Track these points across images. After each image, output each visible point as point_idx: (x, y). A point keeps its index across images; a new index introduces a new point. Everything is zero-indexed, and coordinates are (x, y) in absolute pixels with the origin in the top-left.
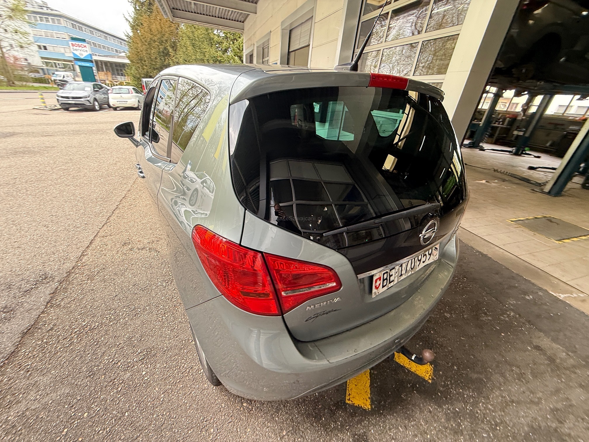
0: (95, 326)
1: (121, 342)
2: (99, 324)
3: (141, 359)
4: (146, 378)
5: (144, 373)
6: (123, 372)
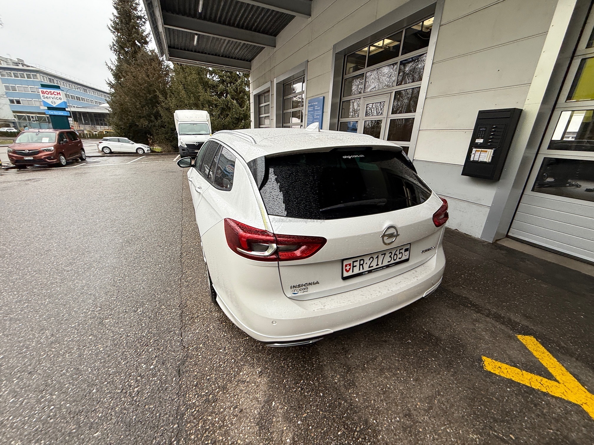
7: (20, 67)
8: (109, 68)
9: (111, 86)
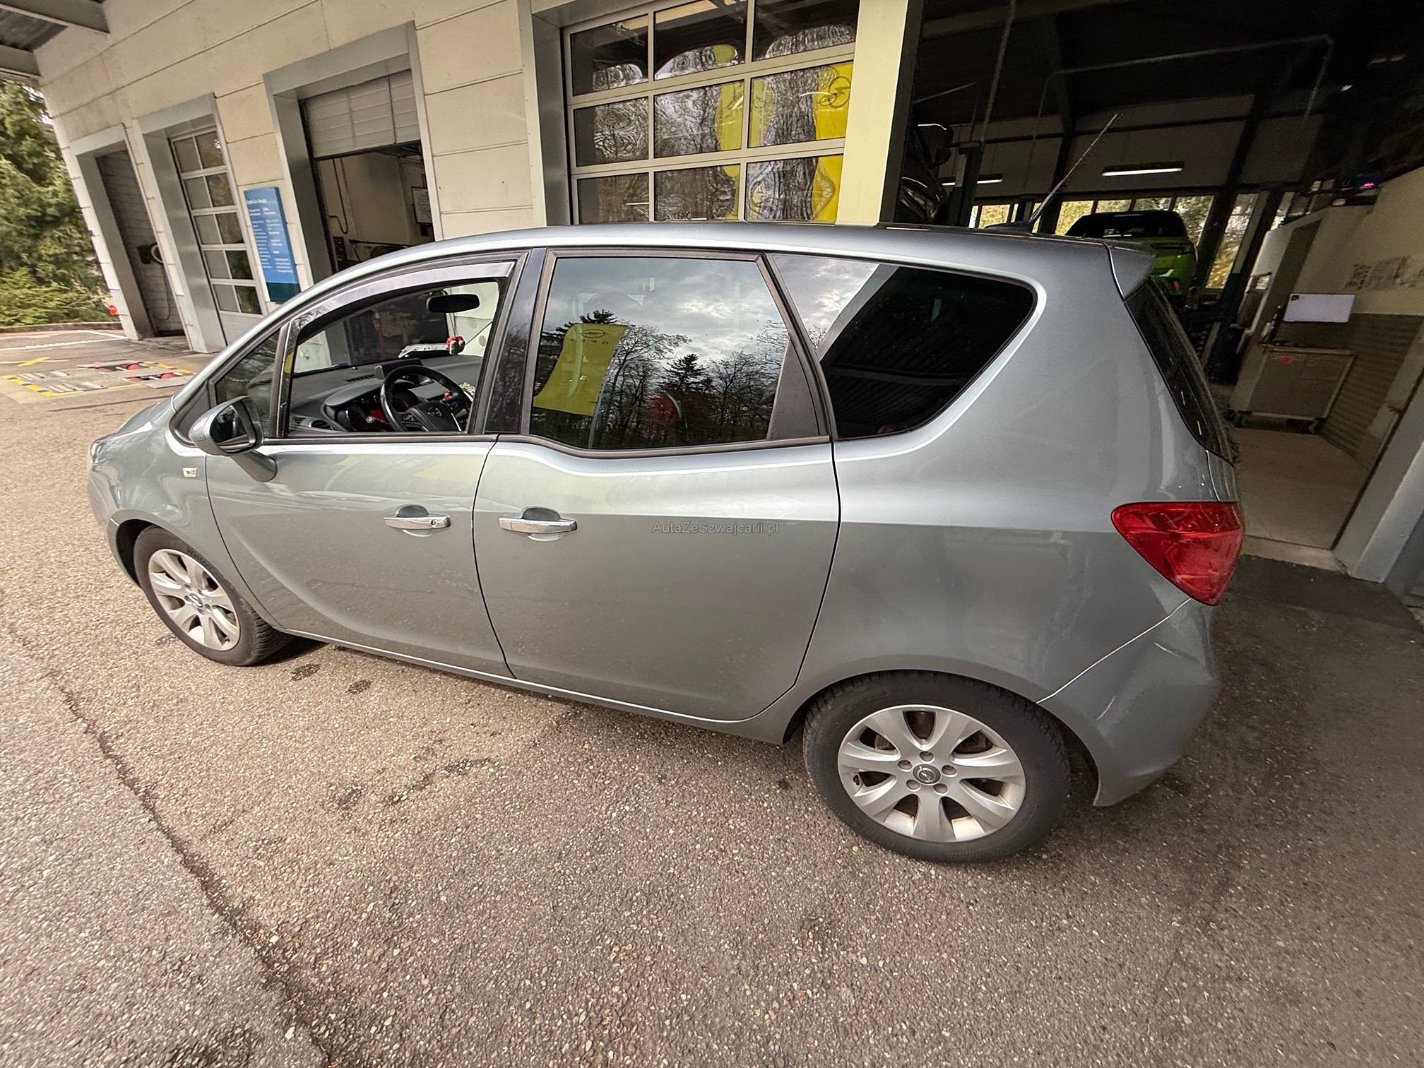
0: (619, 997)
1: (736, 962)
2: (620, 985)
3: (823, 948)
4: (881, 964)
5: (864, 961)
6: (830, 997)
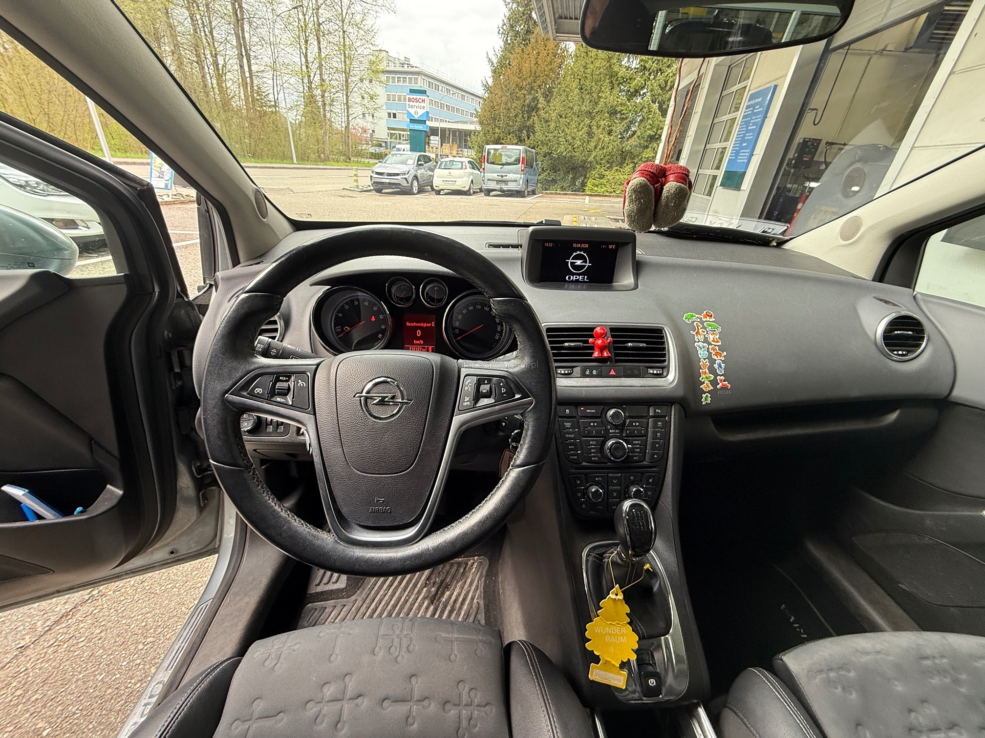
7: (406, 68)
8: (490, 60)
9: (487, 87)
